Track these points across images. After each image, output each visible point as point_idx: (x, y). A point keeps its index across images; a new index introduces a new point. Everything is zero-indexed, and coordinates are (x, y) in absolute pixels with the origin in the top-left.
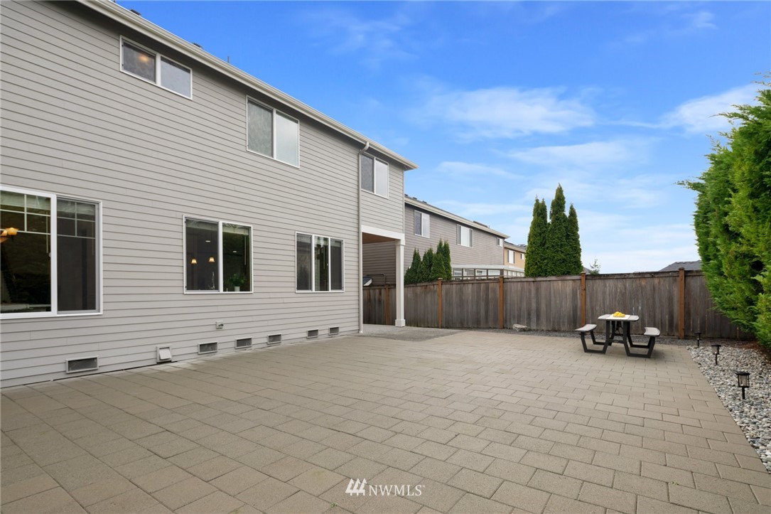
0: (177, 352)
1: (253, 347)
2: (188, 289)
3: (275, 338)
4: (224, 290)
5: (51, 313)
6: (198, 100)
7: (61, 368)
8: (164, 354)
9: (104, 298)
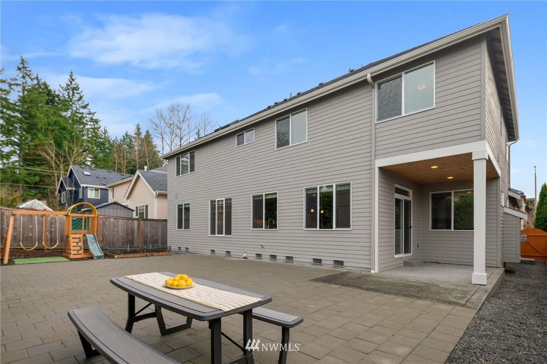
0: (249, 255)
1: (278, 261)
2: (254, 228)
3: (289, 258)
4: (265, 228)
5: (224, 235)
6: (256, 140)
7: (225, 253)
8: (245, 255)
9: (232, 231)
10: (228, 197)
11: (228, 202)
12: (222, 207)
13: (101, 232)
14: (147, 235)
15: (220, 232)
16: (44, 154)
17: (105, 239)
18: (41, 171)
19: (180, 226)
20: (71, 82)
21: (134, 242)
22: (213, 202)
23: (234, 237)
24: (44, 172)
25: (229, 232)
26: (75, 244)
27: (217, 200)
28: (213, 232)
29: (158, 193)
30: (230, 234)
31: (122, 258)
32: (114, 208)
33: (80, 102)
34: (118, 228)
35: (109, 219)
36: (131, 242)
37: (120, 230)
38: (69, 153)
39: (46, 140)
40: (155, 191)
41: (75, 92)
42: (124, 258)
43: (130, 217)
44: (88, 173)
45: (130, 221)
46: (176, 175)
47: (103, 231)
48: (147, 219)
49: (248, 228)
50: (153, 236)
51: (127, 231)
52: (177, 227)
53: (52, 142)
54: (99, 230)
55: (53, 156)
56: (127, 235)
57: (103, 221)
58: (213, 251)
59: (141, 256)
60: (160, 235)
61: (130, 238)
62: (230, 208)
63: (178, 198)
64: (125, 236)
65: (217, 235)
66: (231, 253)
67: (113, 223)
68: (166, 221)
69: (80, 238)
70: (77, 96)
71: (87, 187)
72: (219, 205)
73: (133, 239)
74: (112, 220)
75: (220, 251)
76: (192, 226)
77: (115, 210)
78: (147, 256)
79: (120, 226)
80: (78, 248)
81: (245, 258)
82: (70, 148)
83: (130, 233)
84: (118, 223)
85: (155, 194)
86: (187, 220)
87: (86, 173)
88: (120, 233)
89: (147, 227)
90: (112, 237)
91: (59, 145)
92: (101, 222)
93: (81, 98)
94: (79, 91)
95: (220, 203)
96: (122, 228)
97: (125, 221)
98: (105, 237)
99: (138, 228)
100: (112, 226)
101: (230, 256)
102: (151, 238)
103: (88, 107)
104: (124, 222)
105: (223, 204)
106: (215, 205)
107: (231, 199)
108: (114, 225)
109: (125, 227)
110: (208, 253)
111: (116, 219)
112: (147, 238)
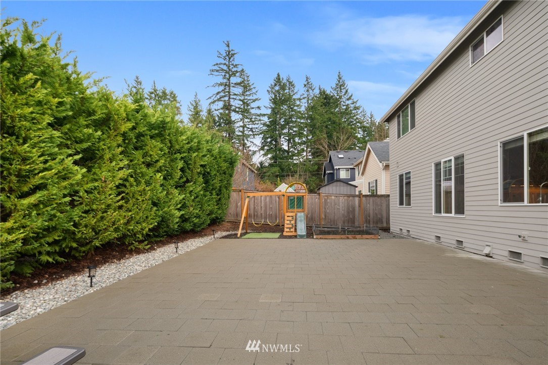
0: (494, 251)
2: (504, 201)
4: (529, 202)
5: (453, 215)
6: (507, 36)
7: (455, 242)
8: (487, 250)
9: (466, 208)
10: (458, 153)
11: (460, 161)
12: (450, 170)
13: (324, 210)
14: (369, 213)
15: (448, 211)
16: (321, 147)
17: (327, 217)
18: (319, 161)
19: (401, 203)
20: (339, 81)
21: (356, 221)
22: (438, 165)
23: (468, 218)
24: (320, 161)
25: (460, 210)
26: (288, 222)
27: (443, 161)
28: (438, 210)
29: (385, 164)
30: (463, 213)
31: (321, 238)
32: (336, 186)
33: (345, 96)
34: (339, 206)
35: (331, 197)
36: (352, 221)
37: (341, 208)
38: (337, 142)
39: (321, 135)
40: (381, 162)
41: (342, 88)
42: (323, 239)
43: (353, 193)
44: (342, 156)
45: (351, 198)
46: (396, 138)
47: (325, 209)
48: (377, 196)
49: (494, 203)
50: (376, 214)
51: (348, 208)
52: (398, 203)
53: (325, 136)
54: (321, 208)
55: (326, 147)
56: (348, 213)
57: (325, 199)
58: (438, 238)
59: (342, 238)
60: (384, 214)
61: (351, 216)
62: (463, 172)
63: (400, 166)
64: (346, 214)
65: (443, 214)
66: (464, 245)
67: (334, 200)
68: (389, 196)
69: (292, 216)
70: (344, 91)
71: (339, 169)
72: (446, 168)
73: (354, 217)
74: (333, 197)
75: (449, 240)
76: (414, 202)
77: (338, 188)
78: (348, 238)
79: (341, 204)
80: (290, 226)
81: (487, 255)
82: (338, 137)
83: (351, 211)
84: (339, 200)
85: (381, 166)
86: (408, 195)
87: (340, 156)
88: (341, 210)
89: (369, 204)
90: (333, 215)
91: (330, 136)
92: (323, 200)
93: (347, 91)
94: (345, 86)
95: (447, 165)
96: (343, 206)
97: (346, 198)
98: (327, 215)
99: (359, 206)
100: (333, 204)
101: (462, 249)
102: (374, 217)
103: (352, 98)
104: (345, 200)
105: (451, 166)
106: (441, 169)
107: (463, 156)
108: (335, 202)
109: (346, 205)
110: (433, 240)
111: (336, 196)
112: (369, 217)
